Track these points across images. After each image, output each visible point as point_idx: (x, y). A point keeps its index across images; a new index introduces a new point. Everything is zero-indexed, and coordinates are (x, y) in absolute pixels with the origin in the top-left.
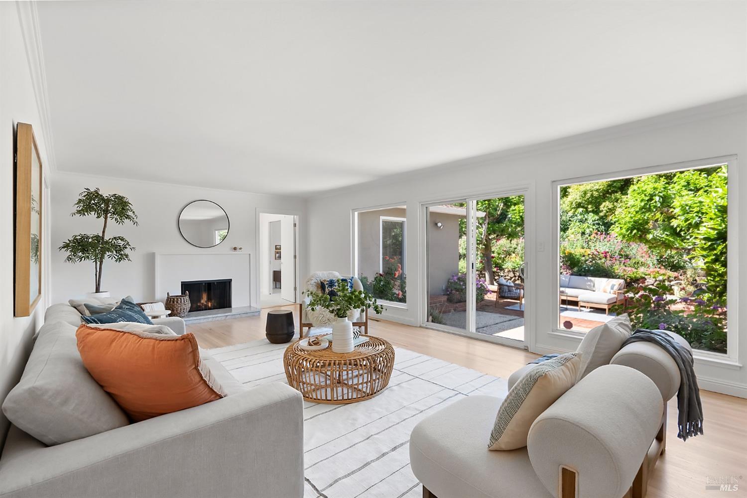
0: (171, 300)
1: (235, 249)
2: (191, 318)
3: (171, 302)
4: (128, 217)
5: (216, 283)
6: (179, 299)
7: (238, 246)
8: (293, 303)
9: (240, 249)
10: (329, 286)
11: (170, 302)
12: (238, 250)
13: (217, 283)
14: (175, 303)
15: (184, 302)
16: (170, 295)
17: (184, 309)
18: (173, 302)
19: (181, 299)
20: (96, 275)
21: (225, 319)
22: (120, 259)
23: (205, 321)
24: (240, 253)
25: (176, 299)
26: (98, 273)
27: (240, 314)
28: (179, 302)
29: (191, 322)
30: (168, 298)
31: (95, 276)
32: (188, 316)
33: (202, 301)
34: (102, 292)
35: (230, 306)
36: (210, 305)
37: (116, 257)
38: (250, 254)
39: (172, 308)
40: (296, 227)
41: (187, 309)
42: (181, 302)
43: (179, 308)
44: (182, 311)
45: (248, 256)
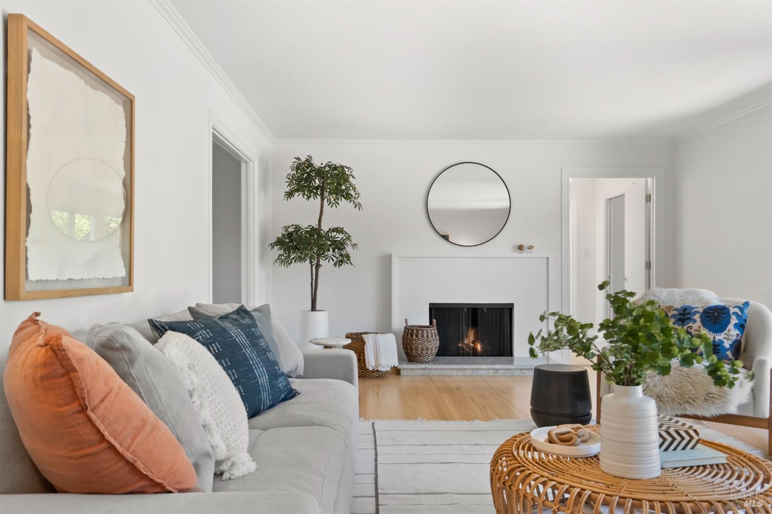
0: (408, 332)
1: (520, 248)
2: (437, 366)
3: (409, 336)
4: (348, 197)
5: (485, 310)
6: (420, 332)
7: (526, 244)
9: (531, 248)
10: (679, 320)
11: (407, 335)
12: (526, 250)
13: (487, 308)
14: (414, 337)
15: (428, 337)
16: (409, 324)
17: (427, 349)
18: (412, 336)
19: (422, 331)
20: (312, 285)
21: (494, 376)
22: (340, 263)
23: (459, 373)
24: (529, 255)
25: (415, 331)
26: (314, 282)
27: (521, 369)
28: (420, 336)
29: (436, 373)
30: (405, 328)
31: (310, 286)
32: (434, 362)
33: (466, 341)
34: (318, 310)
35: (511, 354)
36: (479, 347)
37: (335, 259)
38: (548, 258)
39: (410, 345)
40: (650, 201)
41: (432, 350)
42: (422, 336)
43: (420, 346)
44: (424, 352)
45: (545, 261)
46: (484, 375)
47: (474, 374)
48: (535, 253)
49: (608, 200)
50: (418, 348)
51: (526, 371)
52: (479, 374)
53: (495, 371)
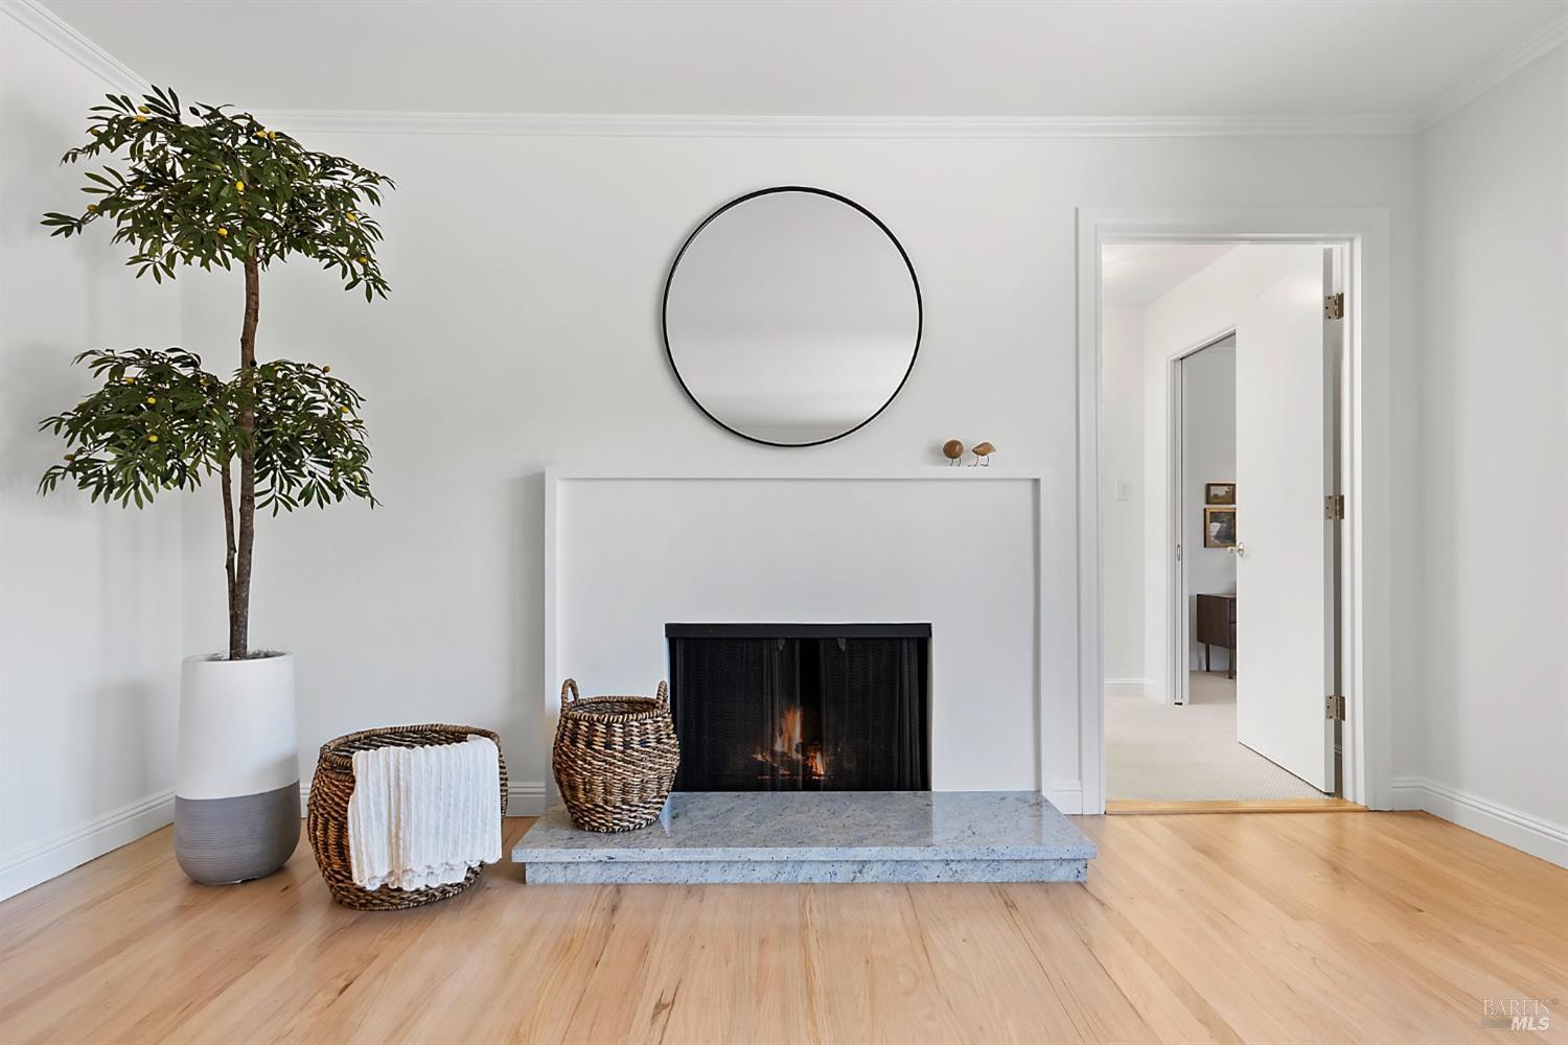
0: (566, 728)
1: (952, 451)
5: (844, 646)
6: (601, 728)
7: (969, 439)
8: (1320, 801)
9: (983, 450)
11: (565, 739)
12: (967, 456)
13: (850, 641)
14: (581, 745)
15: (626, 745)
18: (574, 741)
19: (610, 726)
26: (235, 557)
28: (599, 741)
30: (563, 710)
33: (779, 746)
34: (256, 656)
35: (924, 784)
38: (1036, 481)
39: (569, 775)
40: (1341, 315)
41: (643, 789)
42: (608, 745)
43: (598, 779)
44: (616, 799)
45: (1029, 486)
46: (816, 881)
47: (782, 878)
48: (994, 465)
49: (1175, 361)
50: (591, 783)
51: (964, 866)
52: (800, 880)
53: (856, 868)
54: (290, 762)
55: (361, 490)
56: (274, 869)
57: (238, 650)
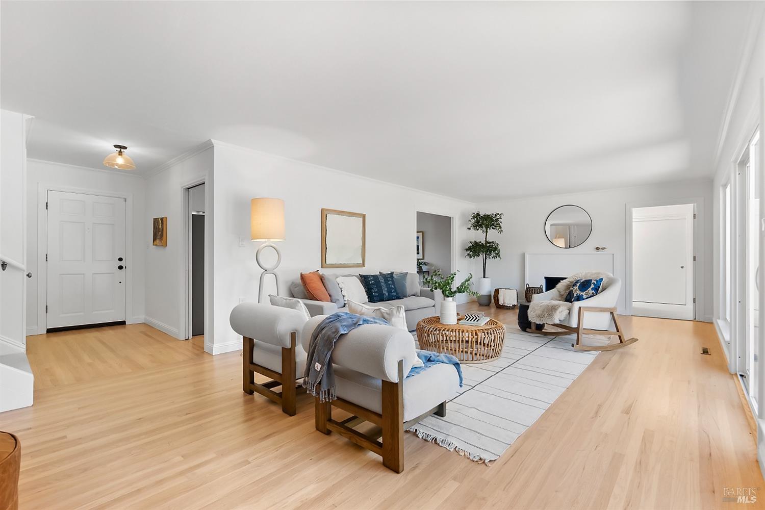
1: (597, 248)
9: (603, 249)
18: (529, 292)
22: (495, 257)
24: (603, 253)
30: (527, 288)
37: (492, 256)
48: (605, 251)
54: (490, 292)
55: (499, 257)
56: (488, 305)
57: (484, 277)
